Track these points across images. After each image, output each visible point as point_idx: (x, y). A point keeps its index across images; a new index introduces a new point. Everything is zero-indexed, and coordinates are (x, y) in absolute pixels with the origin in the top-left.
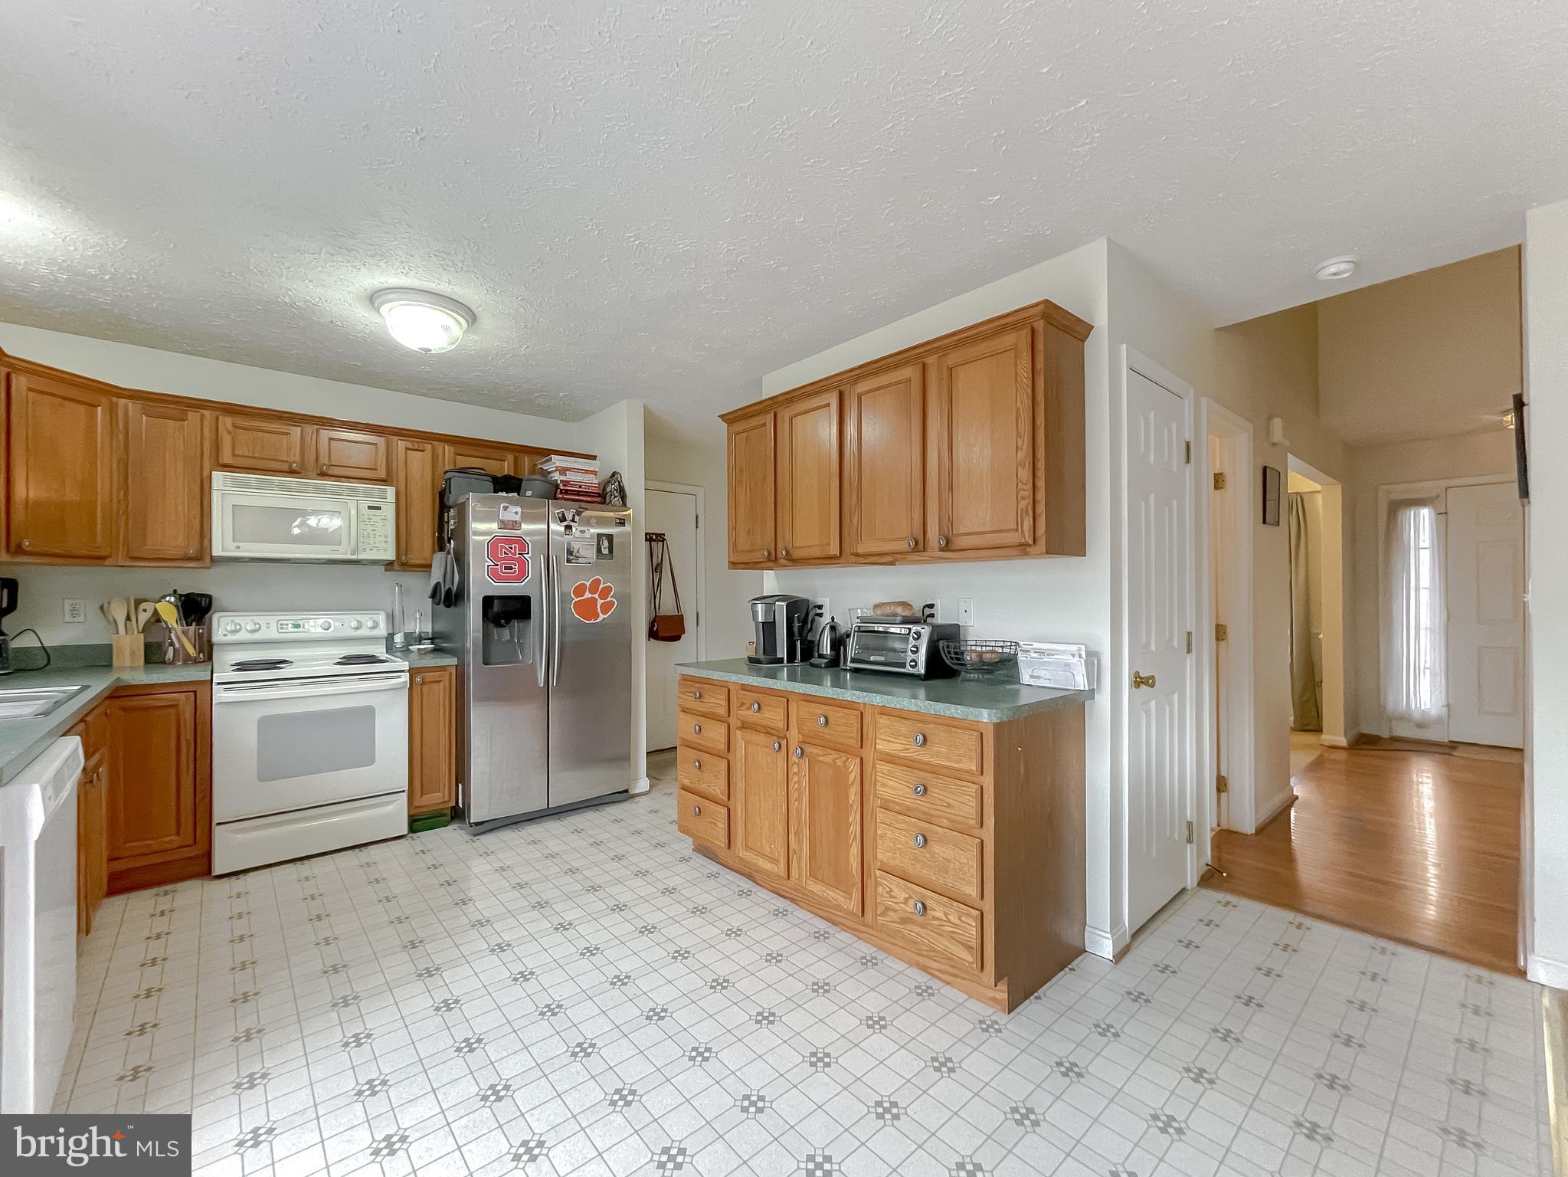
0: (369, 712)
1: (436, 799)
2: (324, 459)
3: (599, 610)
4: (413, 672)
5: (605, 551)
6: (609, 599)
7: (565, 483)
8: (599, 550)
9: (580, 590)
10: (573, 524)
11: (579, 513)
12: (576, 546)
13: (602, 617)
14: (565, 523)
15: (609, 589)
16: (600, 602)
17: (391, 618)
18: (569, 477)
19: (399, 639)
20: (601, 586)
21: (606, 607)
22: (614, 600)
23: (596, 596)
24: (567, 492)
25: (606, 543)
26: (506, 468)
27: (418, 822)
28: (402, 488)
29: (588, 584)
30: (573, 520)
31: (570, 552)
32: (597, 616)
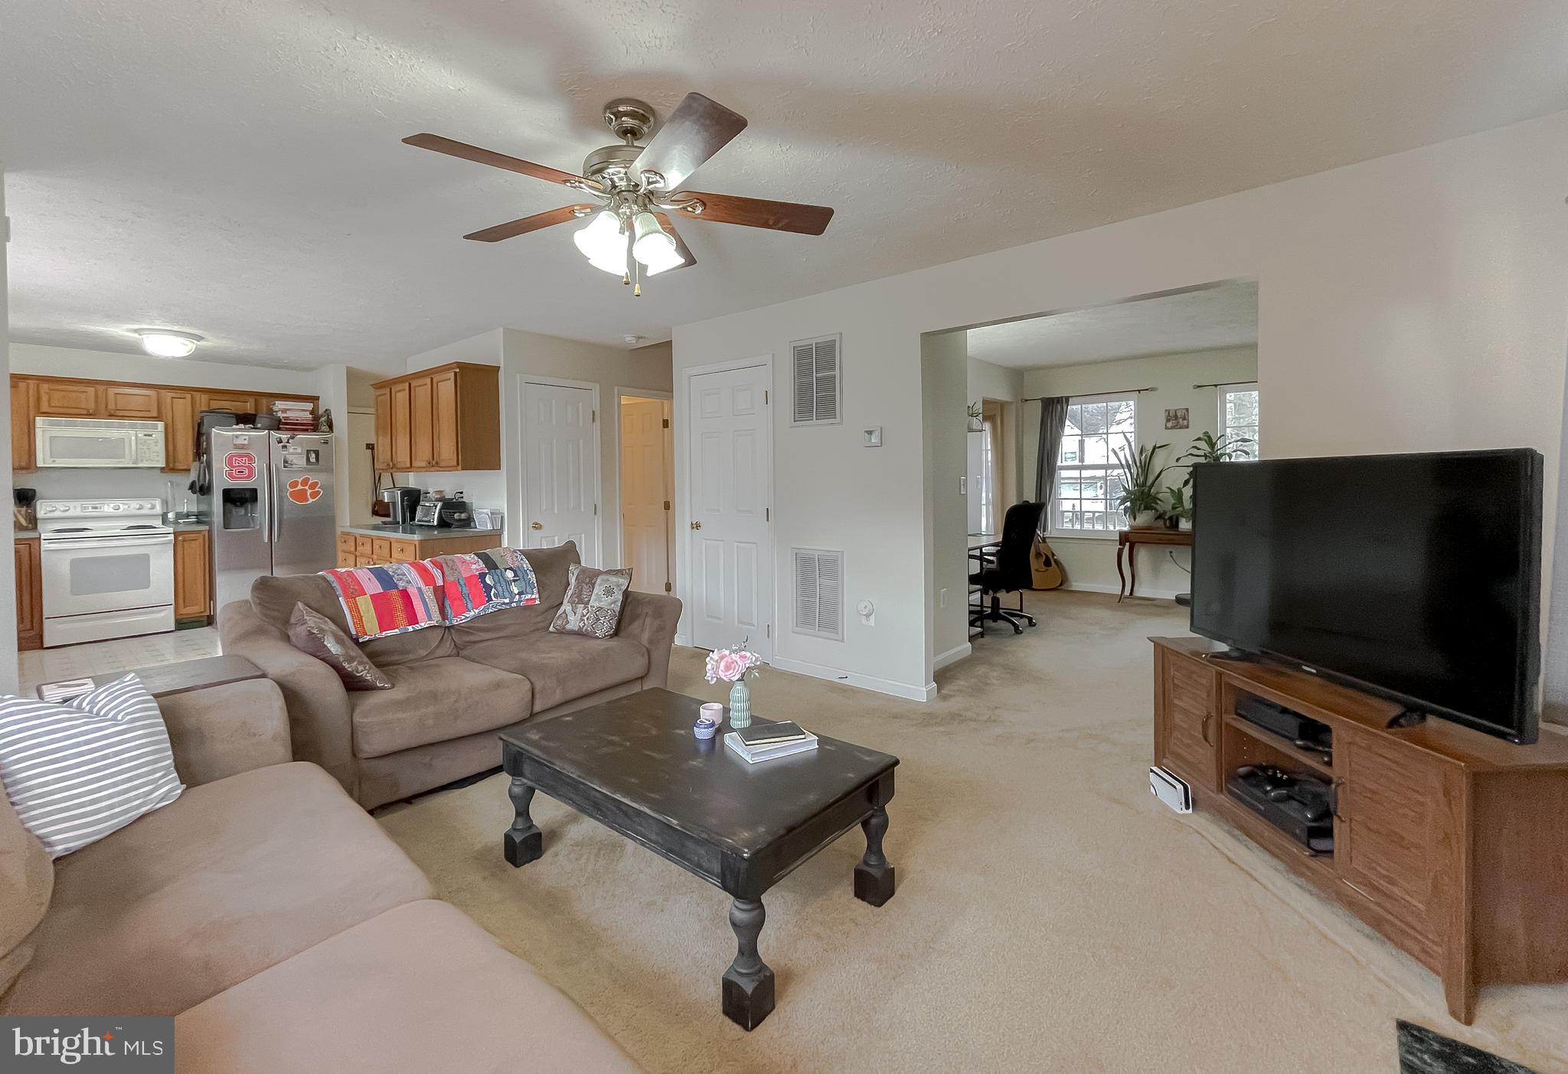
0: (145, 558)
1: (193, 610)
2: (111, 406)
3: (309, 497)
4: (175, 533)
5: (313, 460)
6: (317, 489)
7: (286, 418)
8: (308, 459)
9: (294, 484)
10: (288, 444)
11: (292, 438)
12: (290, 458)
13: (311, 500)
14: (282, 444)
15: (317, 483)
16: (309, 492)
17: (165, 503)
18: (289, 414)
19: (171, 515)
20: (310, 482)
21: (313, 495)
22: (320, 490)
23: (307, 488)
24: (286, 424)
25: (313, 455)
26: (249, 407)
27: (182, 624)
28: (170, 422)
29: (300, 481)
30: (288, 442)
31: (285, 462)
32: (308, 500)
